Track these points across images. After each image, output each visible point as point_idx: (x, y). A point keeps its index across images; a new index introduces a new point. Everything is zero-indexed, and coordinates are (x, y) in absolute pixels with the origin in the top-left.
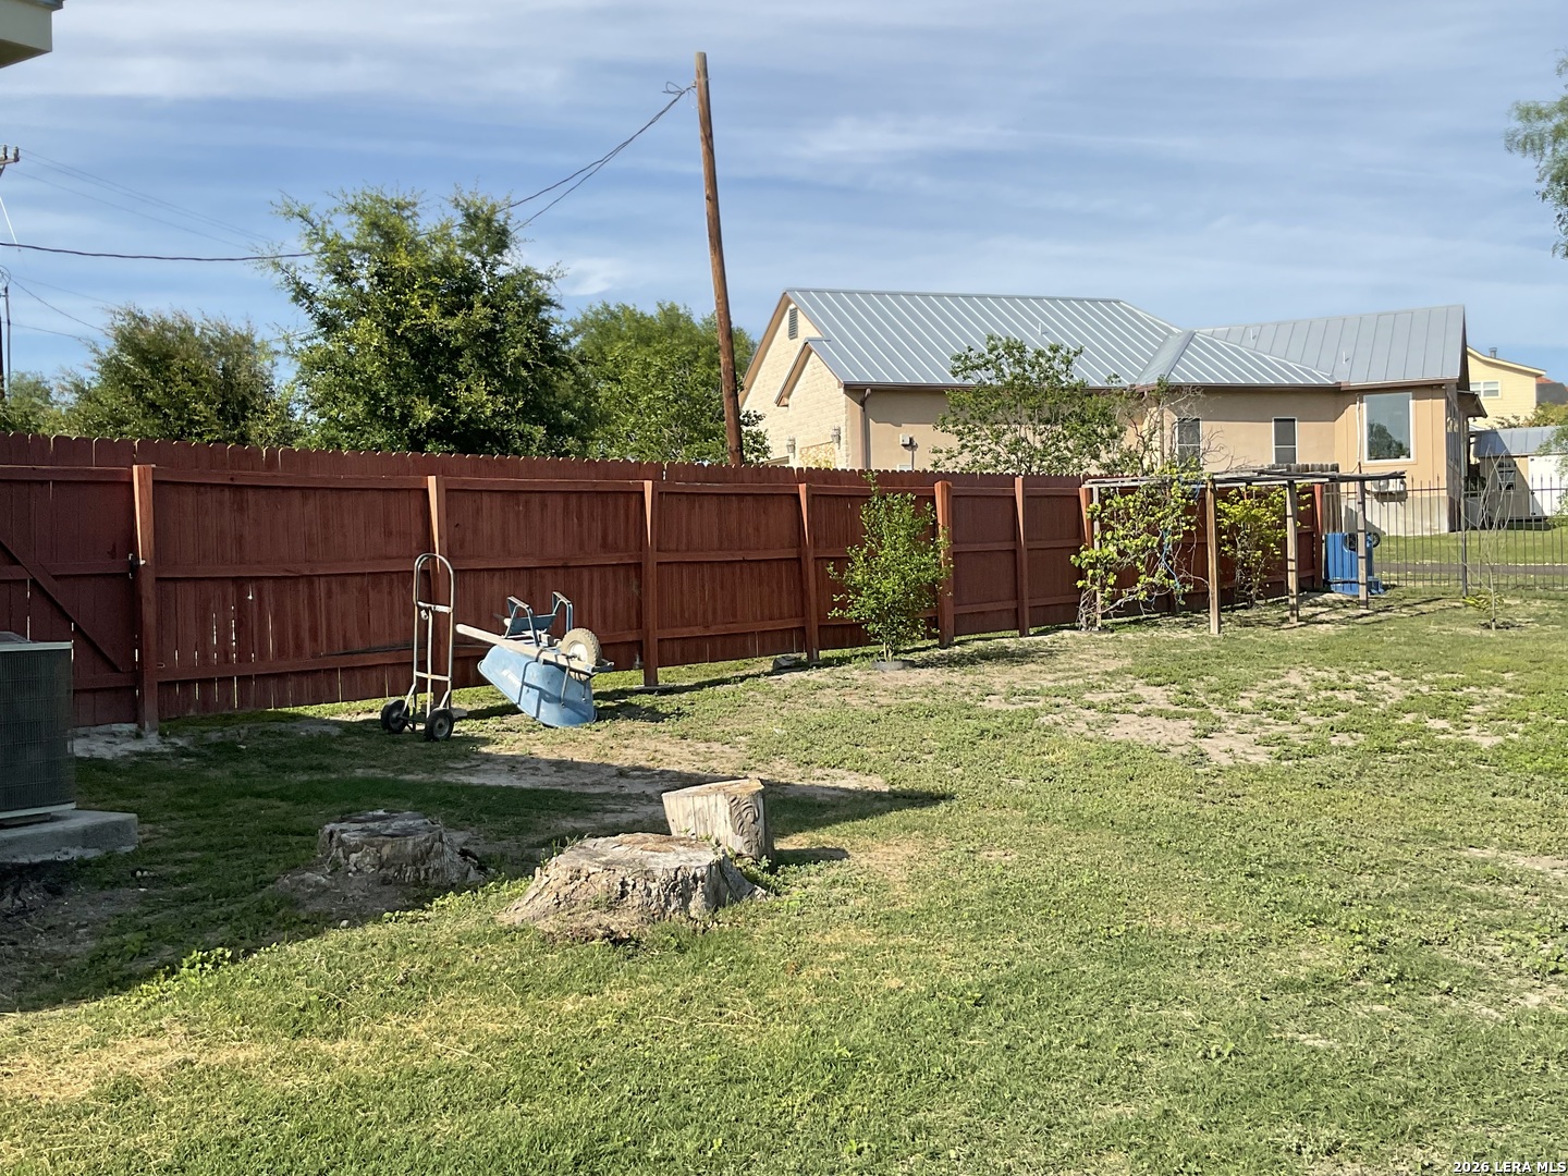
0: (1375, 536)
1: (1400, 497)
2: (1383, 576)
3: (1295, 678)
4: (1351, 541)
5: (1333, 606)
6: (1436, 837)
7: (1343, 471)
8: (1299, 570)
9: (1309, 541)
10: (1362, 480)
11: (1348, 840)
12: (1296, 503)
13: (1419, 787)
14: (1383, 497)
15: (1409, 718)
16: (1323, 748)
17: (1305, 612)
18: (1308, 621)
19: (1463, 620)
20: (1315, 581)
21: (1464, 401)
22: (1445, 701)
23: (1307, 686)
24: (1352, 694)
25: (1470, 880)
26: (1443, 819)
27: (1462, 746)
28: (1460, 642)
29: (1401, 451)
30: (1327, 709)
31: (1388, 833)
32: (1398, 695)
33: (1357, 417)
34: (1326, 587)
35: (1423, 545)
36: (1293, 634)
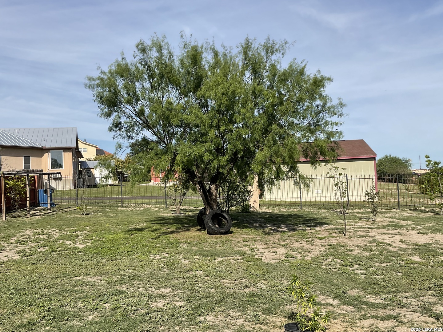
0: (52, 190)
1: (60, 179)
2: (55, 201)
3: (28, 232)
4: (46, 192)
5: (40, 211)
6: (66, 275)
7: (44, 172)
8: (30, 200)
9: (33, 192)
10: (49, 174)
11: (41, 279)
12: (29, 181)
13: (62, 261)
14: (55, 179)
15: (61, 242)
16: (36, 252)
17: (32, 212)
18: (33, 215)
19: (76, 213)
20: (35, 203)
21: (77, 153)
22: (71, 236)
23: (31, 235)
24: (45, 236)
25: (75, 286)
26: (68, 270)
27: (75, 248)
28: (75, 219)
29: (60, 166)
30: (37, 241)
31: (53, 275)
32: (58, 235)
33: (48, 157)
34: (39, 205)
35: (66, 192)
36: (28, 219)
